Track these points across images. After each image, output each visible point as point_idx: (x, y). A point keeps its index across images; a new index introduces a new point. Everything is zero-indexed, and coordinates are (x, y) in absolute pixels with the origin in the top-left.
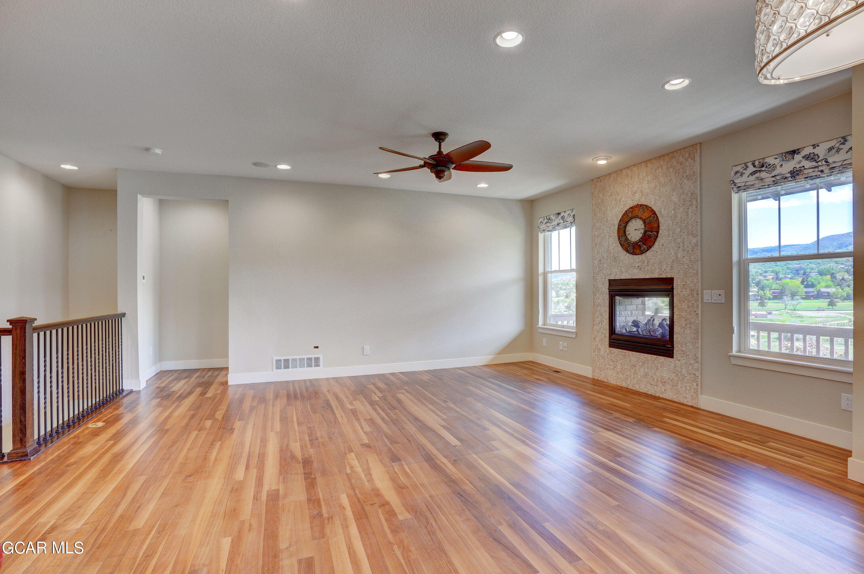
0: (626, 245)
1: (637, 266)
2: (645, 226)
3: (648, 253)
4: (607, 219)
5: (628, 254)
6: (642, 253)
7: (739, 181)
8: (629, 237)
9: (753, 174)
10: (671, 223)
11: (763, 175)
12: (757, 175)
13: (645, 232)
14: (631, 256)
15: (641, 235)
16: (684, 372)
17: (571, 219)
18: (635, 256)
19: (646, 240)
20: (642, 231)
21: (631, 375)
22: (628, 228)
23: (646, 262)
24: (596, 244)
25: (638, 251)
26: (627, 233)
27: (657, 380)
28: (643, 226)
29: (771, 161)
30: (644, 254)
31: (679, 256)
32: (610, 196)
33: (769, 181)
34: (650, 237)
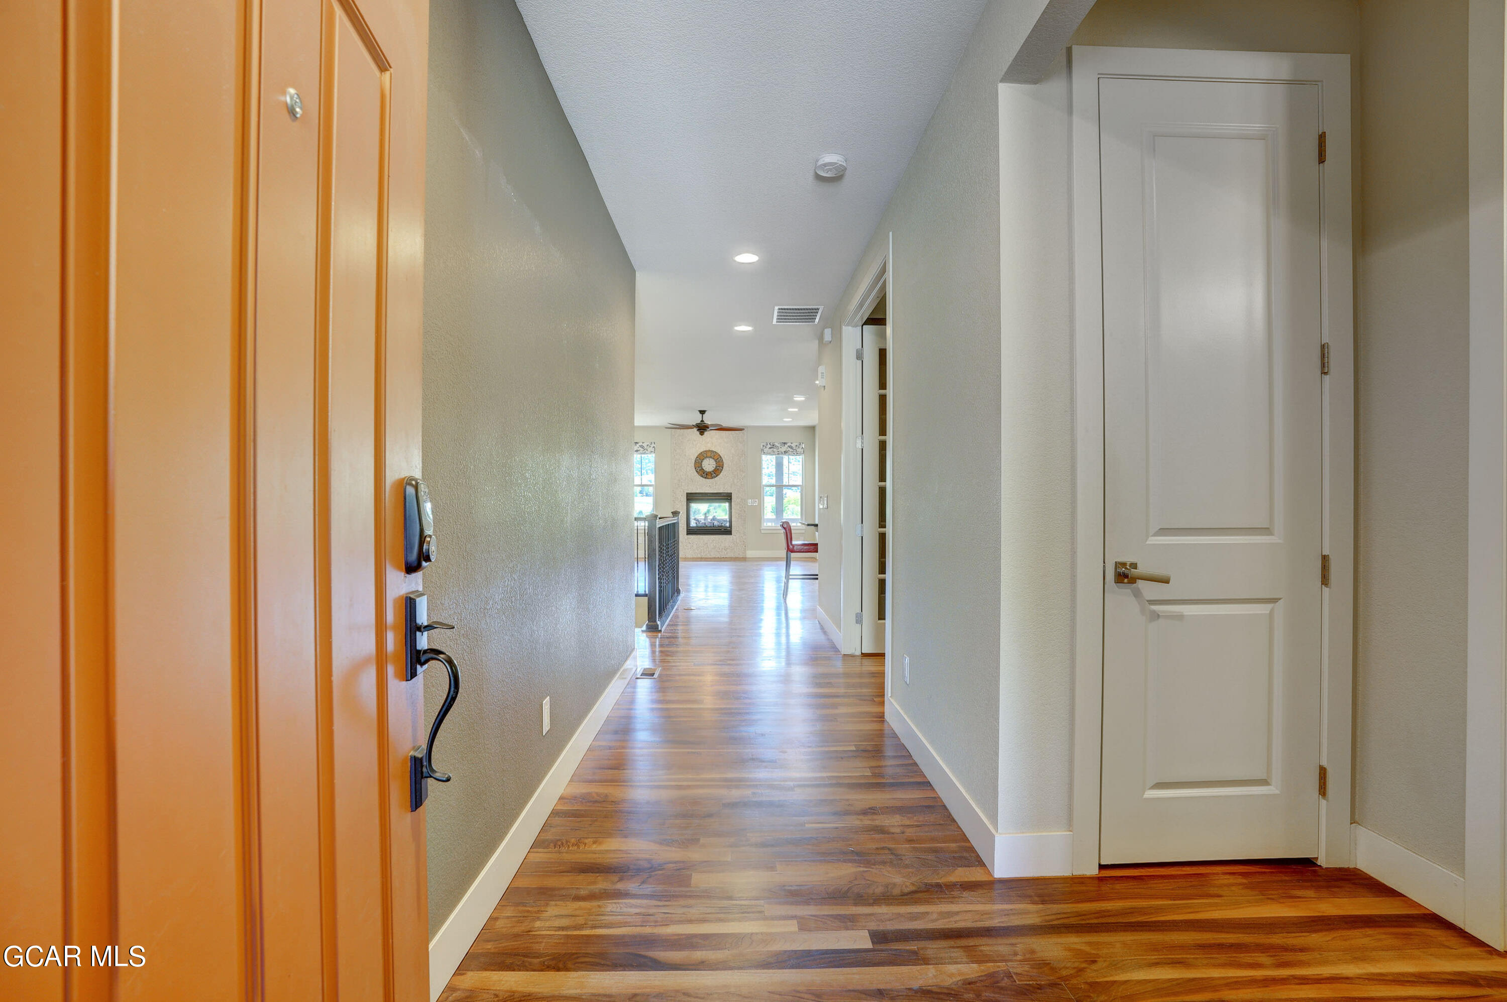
0: (701, 472)
1: (708, 485)
2: (716, 463)
3: (716, 478)
4: (685, 455)
5: (702, 478)
6: (712, 478)
7: (766, 450)
8: (704, 469)
9: (770, 448)
10: (730, 464)
11: (775, 450)
12: (772, 449)
13: (716, 467)
14: (704, 479)
15: (713, 469)
16: (738, 541)
17: (651, 449)
18: (707, 480)
19: (716, 471)
20: (714, 466)
21: (704, 550)
22: (703, 463)
23: (714, 484)
24: (675, 470)
25: (709, 477)
26: (703, 466)
27: (722, 549)
28: (715, 463)
29: (776, 444)
30: (713, 479)
31: (735, 481)
32: (688, 441)
33: (776, 453)
34: (718, 470)
